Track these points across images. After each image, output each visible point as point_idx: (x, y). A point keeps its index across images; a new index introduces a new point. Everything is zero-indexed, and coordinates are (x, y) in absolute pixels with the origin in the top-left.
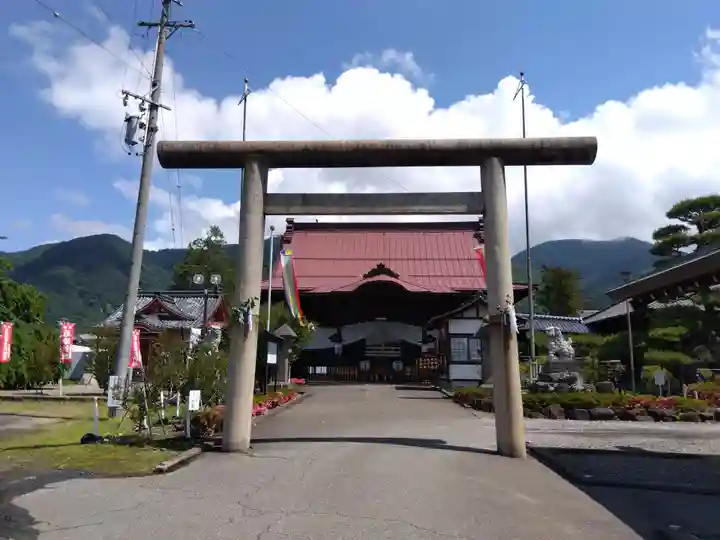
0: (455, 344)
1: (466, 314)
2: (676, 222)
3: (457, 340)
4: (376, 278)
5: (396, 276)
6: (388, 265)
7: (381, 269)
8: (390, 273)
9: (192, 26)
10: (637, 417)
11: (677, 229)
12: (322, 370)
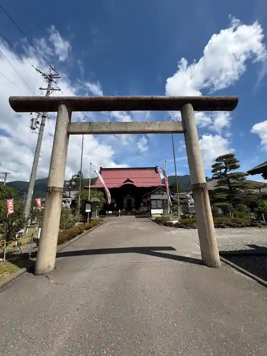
0: (153, 203)
1: (156, 193)
2: (218, 162)
3: (153, 201)
4: (126, 183)
5: (133, 182)
6: (130, 179)
7: (128, 180)
8: (131, 181)
9: (60, 90)
10: (225, 227)
11: (219, 164)
12: (110, 212)
